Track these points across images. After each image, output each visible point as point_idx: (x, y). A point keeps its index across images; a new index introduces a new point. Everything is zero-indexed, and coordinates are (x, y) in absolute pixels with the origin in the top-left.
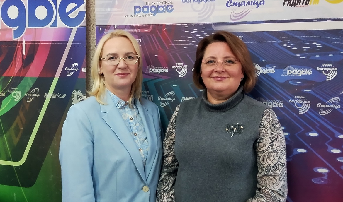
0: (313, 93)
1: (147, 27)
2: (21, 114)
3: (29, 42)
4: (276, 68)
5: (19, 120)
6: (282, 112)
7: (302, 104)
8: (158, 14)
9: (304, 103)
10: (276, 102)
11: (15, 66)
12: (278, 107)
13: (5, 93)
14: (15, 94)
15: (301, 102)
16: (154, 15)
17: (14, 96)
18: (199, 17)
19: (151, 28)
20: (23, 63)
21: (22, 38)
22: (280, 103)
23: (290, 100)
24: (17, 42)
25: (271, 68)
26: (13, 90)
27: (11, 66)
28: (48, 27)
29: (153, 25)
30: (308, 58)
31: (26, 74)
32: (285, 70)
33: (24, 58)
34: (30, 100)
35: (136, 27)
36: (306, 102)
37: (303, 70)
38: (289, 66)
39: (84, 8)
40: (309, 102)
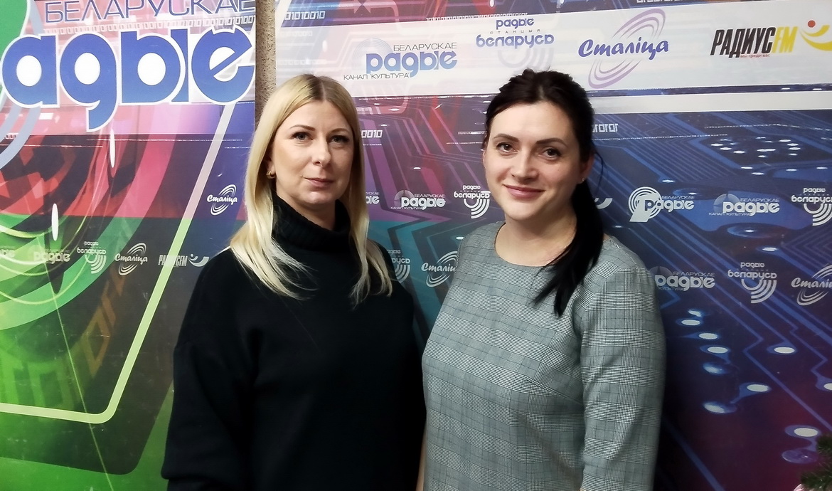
0: (782, 255)
1: (396, 101)
2: (106, 303)
3: (124, 136)
4: (696, 199)
5: (102, 317)
6: (712, 299)
7: (757, 281)
8: (420, 72)
9: (763, 277)
10: (697, 276)
11: (93, 193)
12: (702, 287)
13: (69, 255)
14: (92, 258)
15: (755, 275)
16: (412, 75)
17: (89, 262)
19: (405, 103)
20: (110, 184)
21: (107, 128)
22: (707, 279)
23: (729, 272)
24: (97, 136)
25: (685, 197)
26: (89, 247)
27: (84, 193)
28: (168, 103)
29: (409, 97)
30: (770, 174)
31: (116, 210)
32: (717, 201)
33: (113, 174)
34: (126, 271)
35: (370, 102)
36: (768, 275)
37: (759, 202)
38: (727, 193)
39: (252, 59)
40: (774, 276)
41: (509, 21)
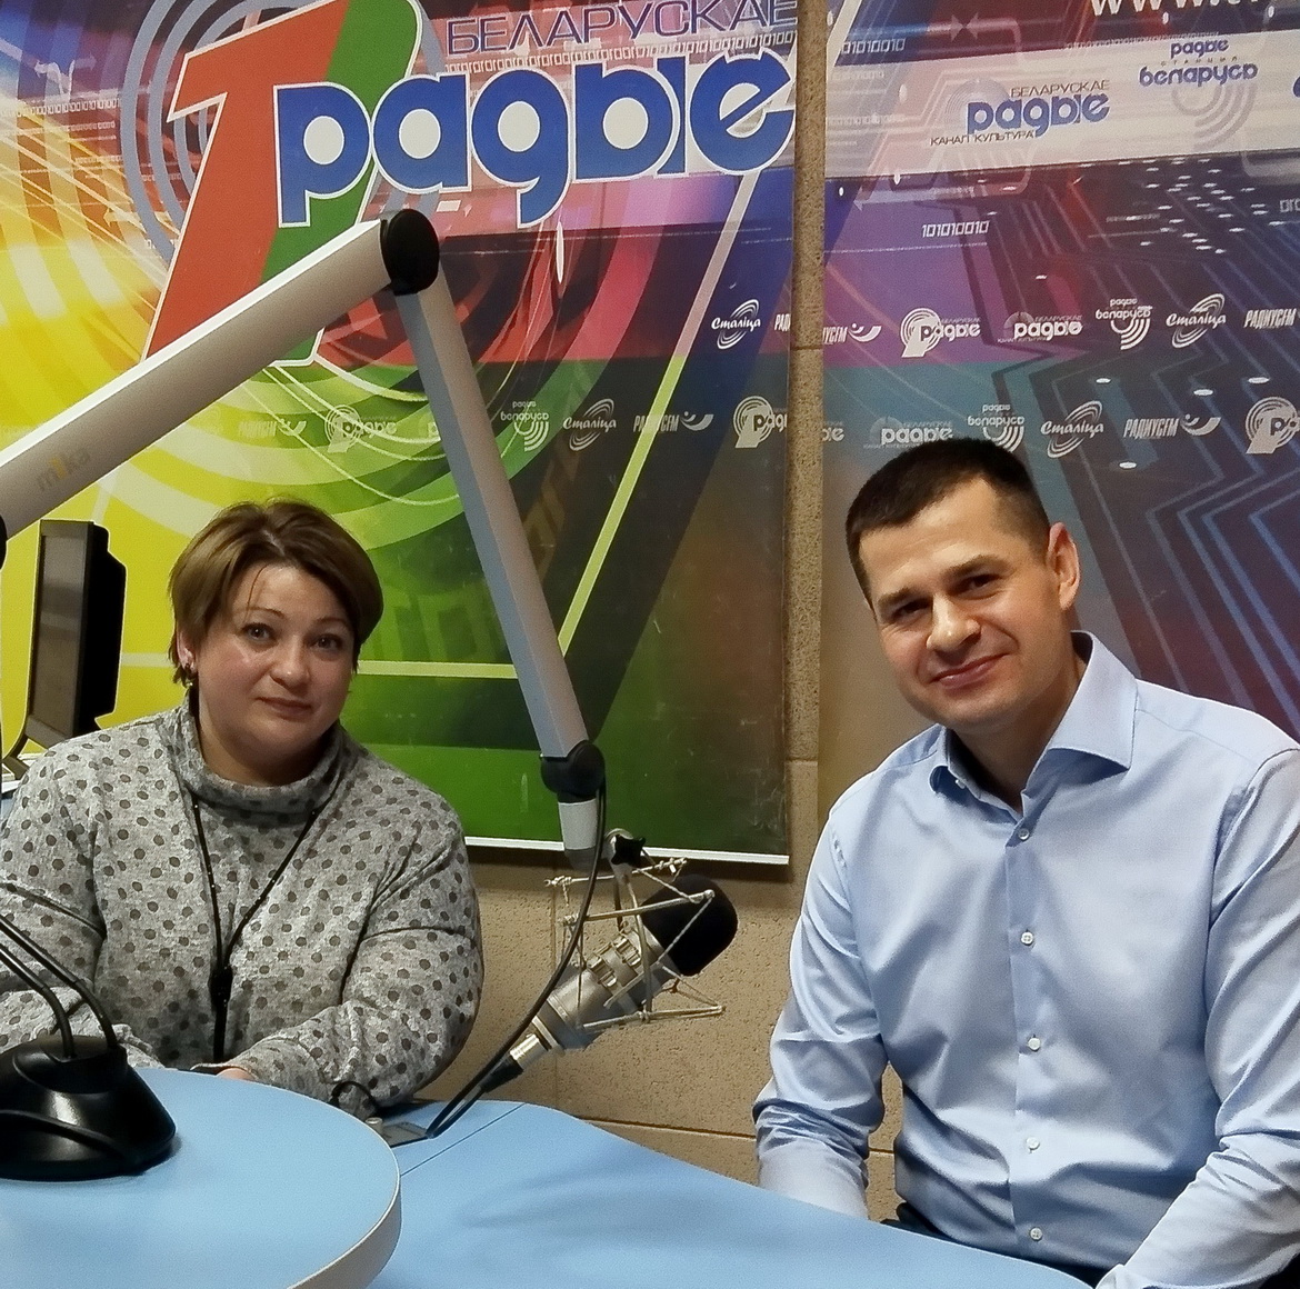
1: (1012, 175)
2: (550, 496)
3: (579, 232)
5: (542, 517)
8: (1052, 129)
11: (528, 325)
14: (526, 426)
16: (1039, 133)
17: (521, 433)
18: (1200, 135)
19: (1027, 178)
20: (555, 311)
21: (552, 220)
24: (535, 234)
26: (521, 410)
27: (512, 325)
28: (652, 176)
29: (1032, 167)
31: (565, 351)
33: (561, 294)
34: (581, 445)
35: (971, 178)
39: (790, 101)
41: (1191, 45)
